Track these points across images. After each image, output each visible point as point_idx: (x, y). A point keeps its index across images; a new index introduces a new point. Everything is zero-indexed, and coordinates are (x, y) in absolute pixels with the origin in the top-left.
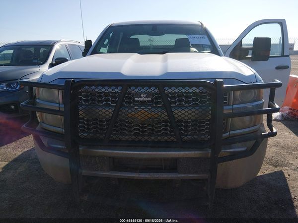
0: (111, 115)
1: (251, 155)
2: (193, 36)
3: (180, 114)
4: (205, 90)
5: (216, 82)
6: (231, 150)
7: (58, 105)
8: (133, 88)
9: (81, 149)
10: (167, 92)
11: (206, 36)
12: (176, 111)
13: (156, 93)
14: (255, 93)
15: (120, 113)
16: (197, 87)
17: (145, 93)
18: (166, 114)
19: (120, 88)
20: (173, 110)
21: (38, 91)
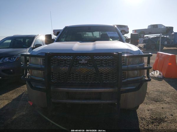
0: (67, 70)
1: (138, 90)
2: (110, 32)
3: (101, 69)
4: (113, 58)
5: (118, 53)
6: (128, 88)
7: (40, 66)
8: (78, 57)
9: (51, 88)
10: (95, 59)
11: (116, 33)
12: (100, 68)
13: (90, 59)
14: (139, 60)
15: (72, 69)
16: (110, 56)
17: (84, 59)
18: (94, 69)
19: (72, 57)
20: (98, 67)
21: (30, 59)
